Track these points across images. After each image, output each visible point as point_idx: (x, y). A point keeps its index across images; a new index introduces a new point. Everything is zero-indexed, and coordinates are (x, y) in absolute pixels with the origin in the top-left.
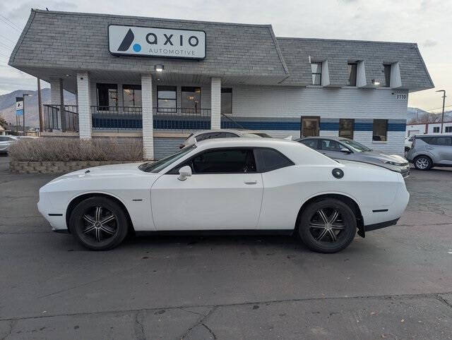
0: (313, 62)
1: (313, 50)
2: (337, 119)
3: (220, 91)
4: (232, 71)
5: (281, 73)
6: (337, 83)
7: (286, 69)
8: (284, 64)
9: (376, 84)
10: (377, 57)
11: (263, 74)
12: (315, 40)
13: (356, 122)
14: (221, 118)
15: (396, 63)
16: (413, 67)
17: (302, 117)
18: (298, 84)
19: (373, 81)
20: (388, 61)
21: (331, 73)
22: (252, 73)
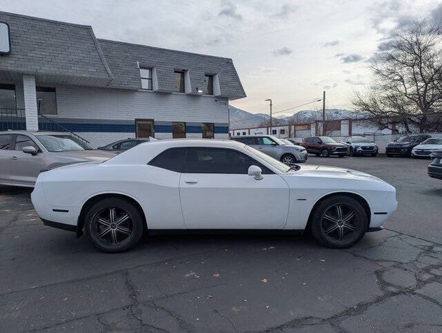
0: (141, 68)
1: (141, 56)
2: (170, 122)
3: (35, 90)
4: (47, 69)
5: (104, 76)
6: (165, 89)
7: (110, 72)
8: (107, 66)
9: (200, 91)
10: (200, 68)
11: (84, 75)
12: (143, 46)
13: (187, 125)
14: (39, 119)
15: (216, 74)
16: (230, 79)
17: (136, 120)
18: (127, 87)
19: (197, 89)
20: (210, 72)
21: (159, 79)
22: (70, 72)
